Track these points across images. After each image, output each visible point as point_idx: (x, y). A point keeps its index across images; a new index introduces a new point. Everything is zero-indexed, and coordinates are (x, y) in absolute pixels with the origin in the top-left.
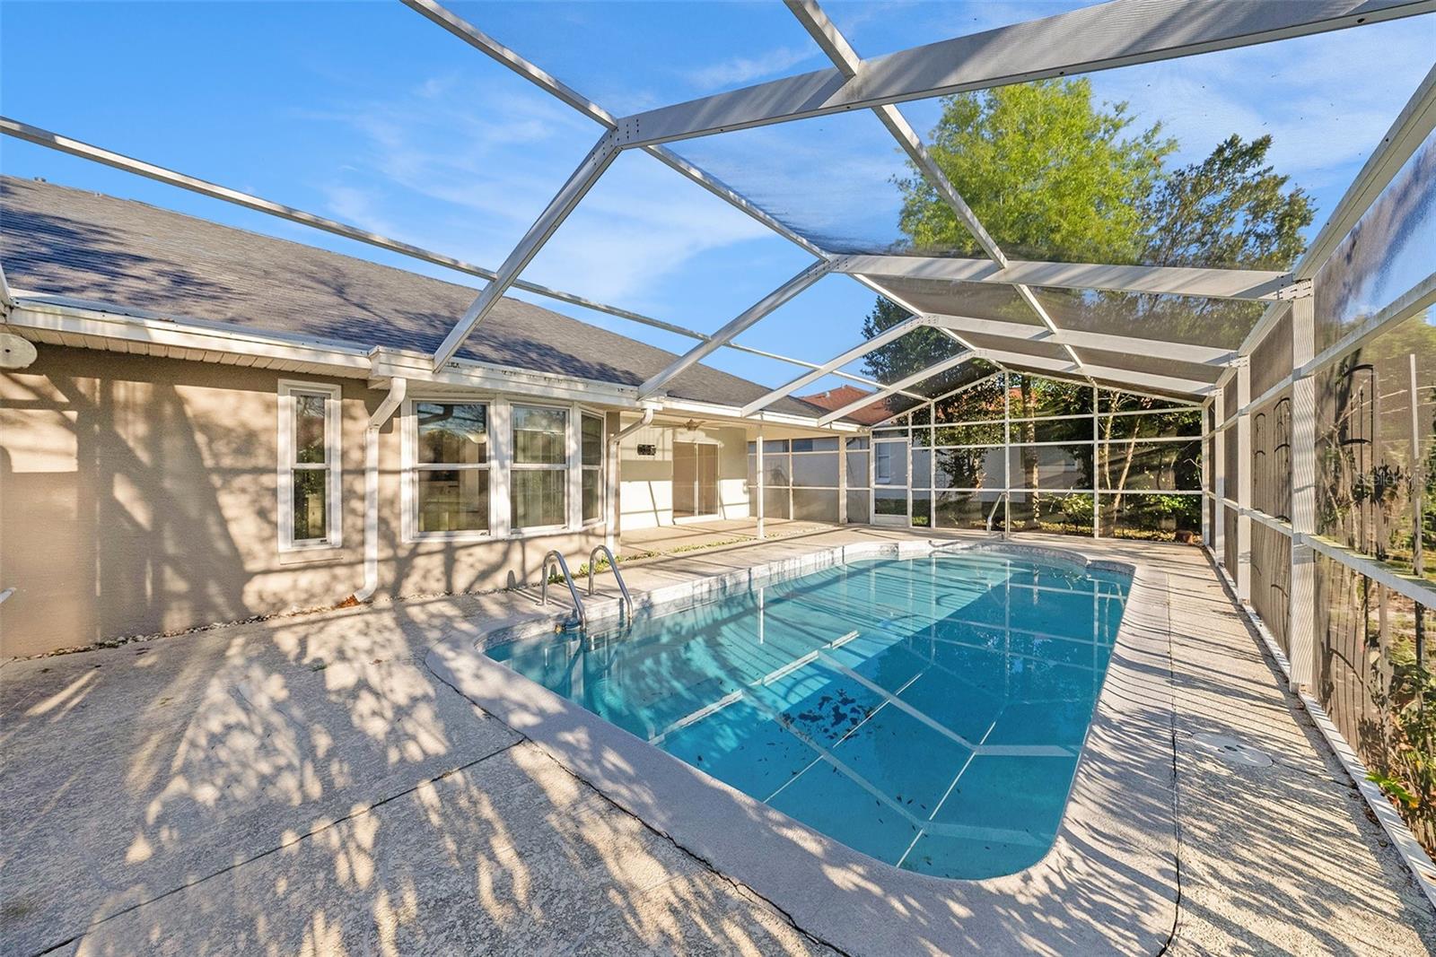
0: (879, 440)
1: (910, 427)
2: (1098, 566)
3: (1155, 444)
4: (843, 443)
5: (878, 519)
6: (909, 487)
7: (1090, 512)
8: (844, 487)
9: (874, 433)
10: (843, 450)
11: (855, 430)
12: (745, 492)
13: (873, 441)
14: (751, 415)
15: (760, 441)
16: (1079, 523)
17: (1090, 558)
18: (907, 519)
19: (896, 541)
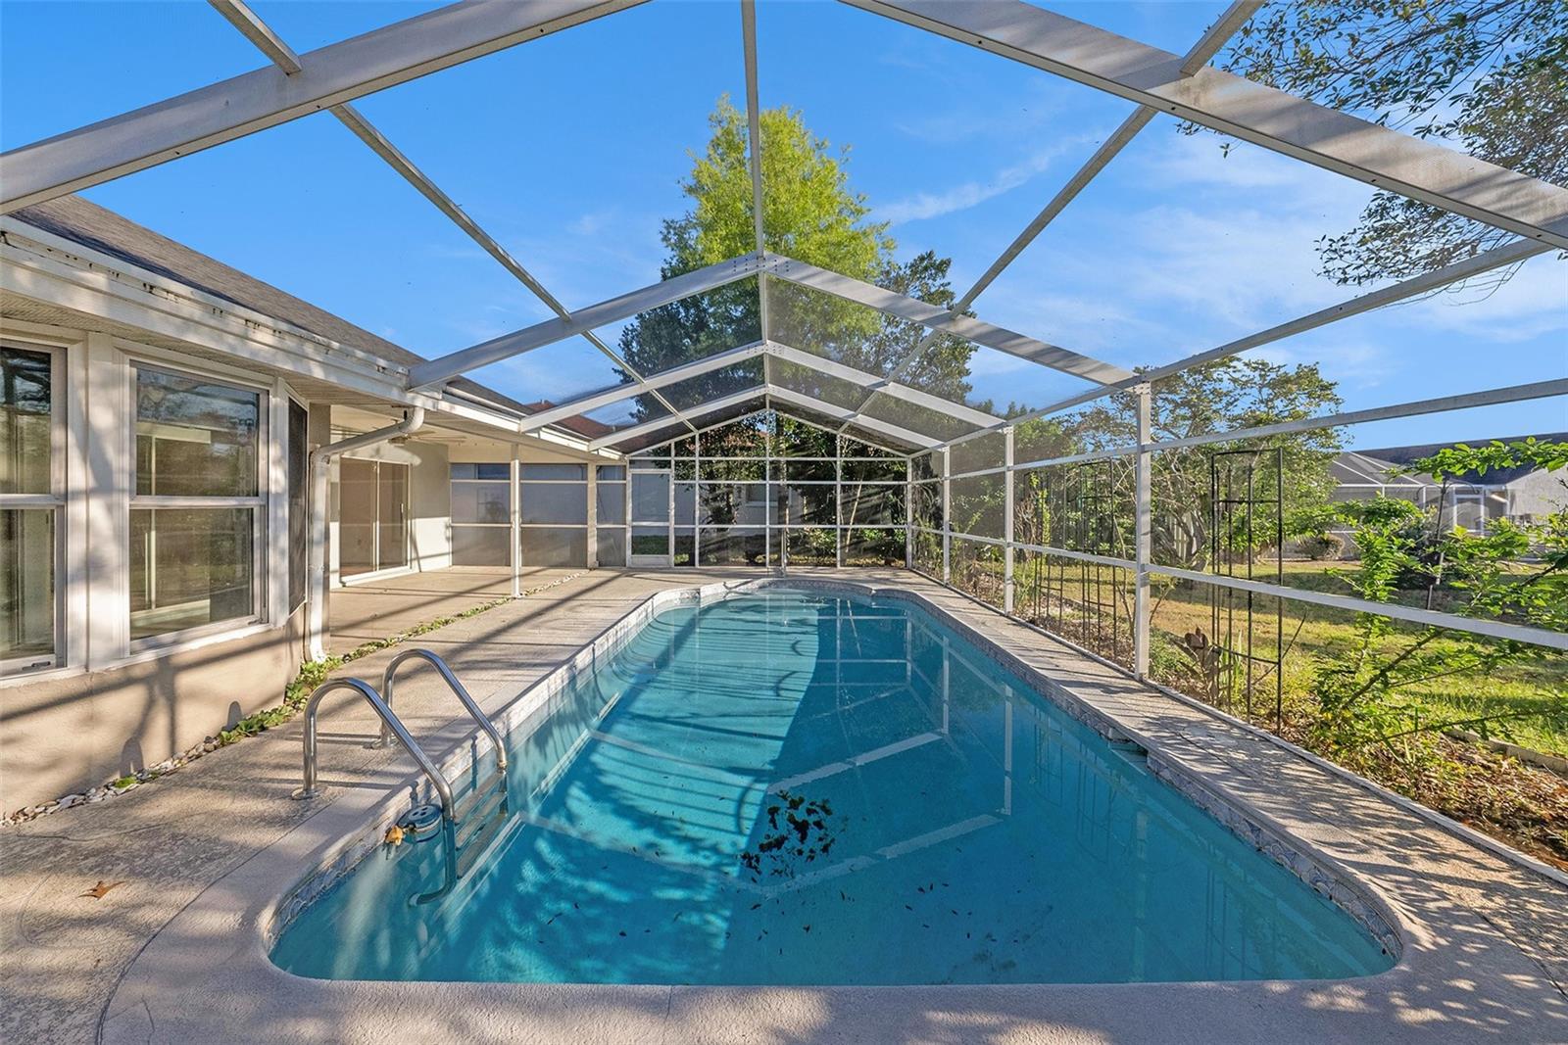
0: (638, 471)
1: (673, 459)
2: (880, 594)
3: (877, 486)
4: (592, 473)
5: (635, 560)
6: (672, 524)
7: (831, 544)
8: (593, 526)
9: (631, 462)
10: (592, 482)
11: (617, 457)
12: (448, 539)
13: (630, 472)
14: (530, 431)
15: (516, 466)
16: (824, 554)
17: (875, 587)
18: (668, 559)
19: (697, 586)
